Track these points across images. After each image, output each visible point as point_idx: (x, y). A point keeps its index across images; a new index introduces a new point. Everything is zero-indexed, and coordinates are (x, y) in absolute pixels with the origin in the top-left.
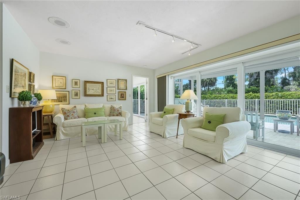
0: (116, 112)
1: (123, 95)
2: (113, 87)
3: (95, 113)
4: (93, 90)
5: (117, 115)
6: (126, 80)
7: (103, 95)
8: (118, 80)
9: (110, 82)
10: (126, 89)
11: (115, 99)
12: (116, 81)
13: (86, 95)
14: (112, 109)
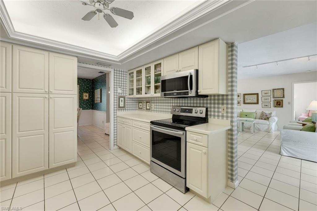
0: (265, 117)
1: (279, 103)
2: (269, 96)
3: (246, 116)
4: (250, 100)
5: (265, 119)
6: (283, 89)
7: (258, 103)
8: (274, 90)
9: (265, 93)
10: (284, 97)
11: (270, 106)
12: (271, 91)
13: (245, 103)
14: (263, 114)
